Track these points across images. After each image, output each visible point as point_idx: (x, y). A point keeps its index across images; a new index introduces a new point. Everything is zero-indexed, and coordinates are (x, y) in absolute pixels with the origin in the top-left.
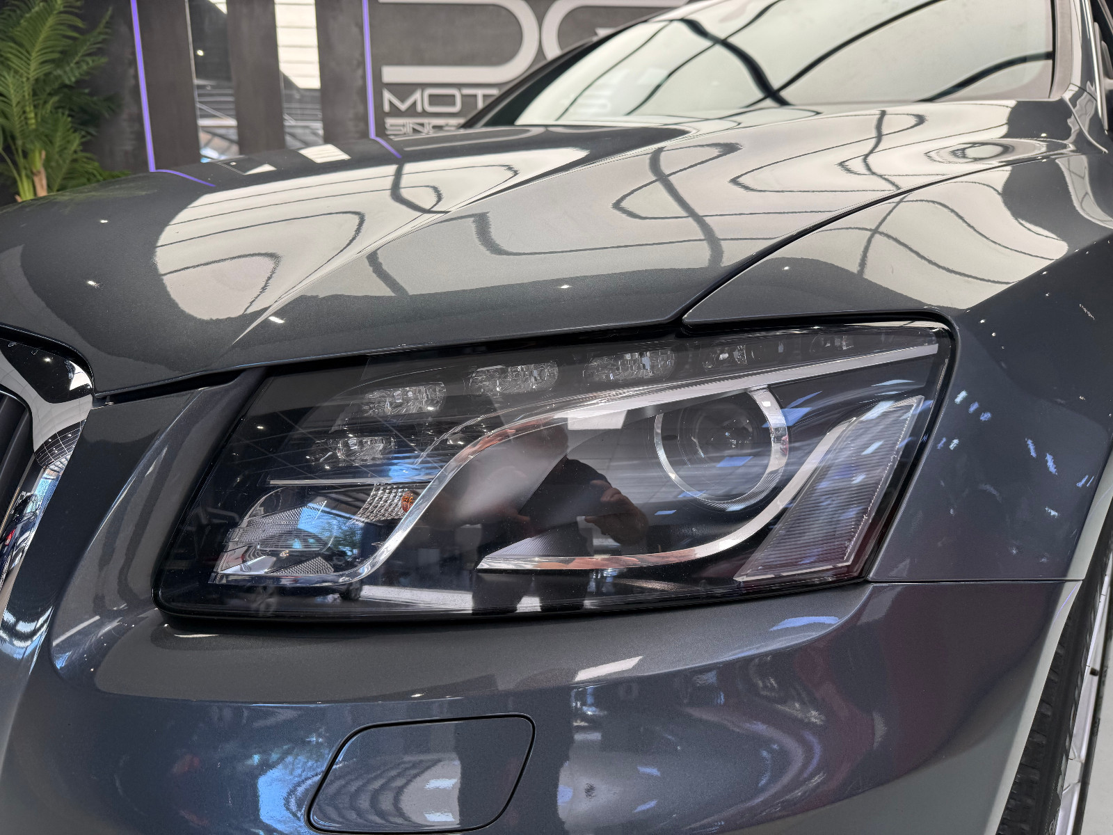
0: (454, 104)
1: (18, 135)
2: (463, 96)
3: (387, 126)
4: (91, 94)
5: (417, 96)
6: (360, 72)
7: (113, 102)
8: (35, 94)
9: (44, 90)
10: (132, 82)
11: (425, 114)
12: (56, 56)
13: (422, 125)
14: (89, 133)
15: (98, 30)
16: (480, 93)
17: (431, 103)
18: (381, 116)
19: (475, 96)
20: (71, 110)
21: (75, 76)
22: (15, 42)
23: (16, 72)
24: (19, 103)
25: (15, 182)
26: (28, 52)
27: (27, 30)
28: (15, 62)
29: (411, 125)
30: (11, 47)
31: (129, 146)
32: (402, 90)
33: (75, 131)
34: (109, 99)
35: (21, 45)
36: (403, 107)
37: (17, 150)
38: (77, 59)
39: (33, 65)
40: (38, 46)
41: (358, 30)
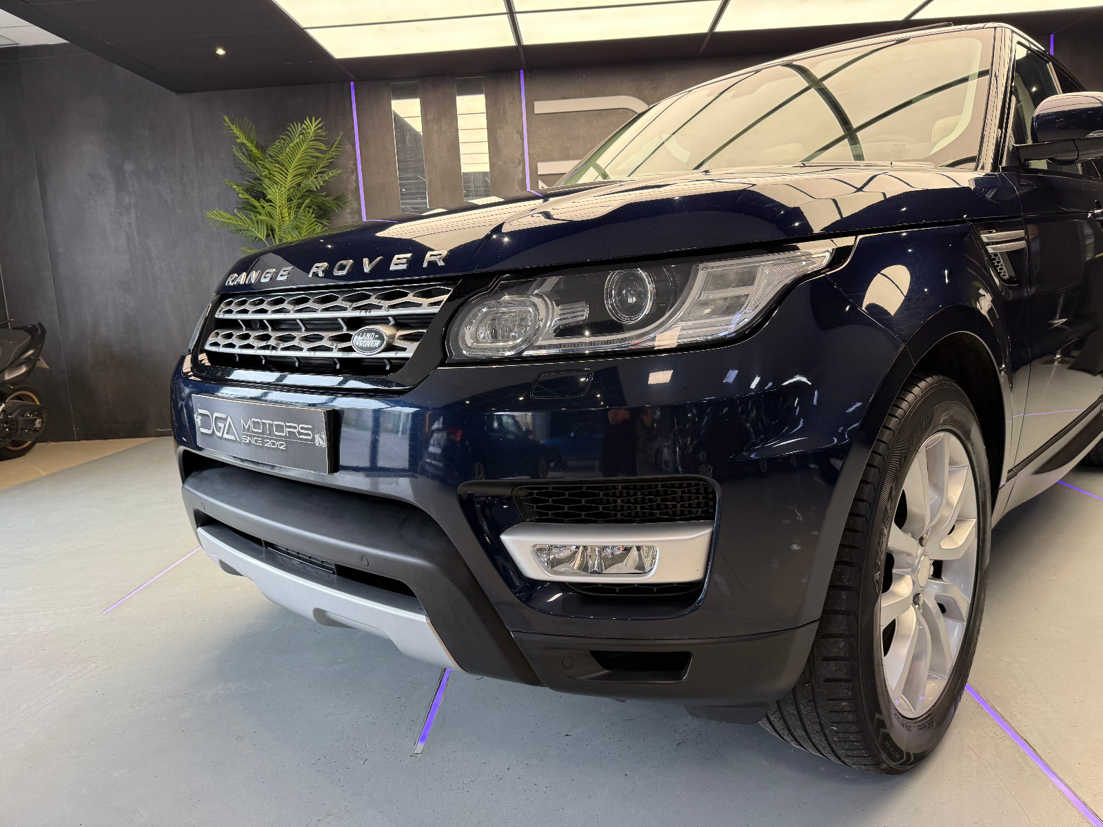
1: (277, 229)
4: (325, 196)
6: (520, 168)
7: (341, 200)
8: (289, 200)
9: (297, 196)
10: (355, 185)
12: (305, 170)
14: (325, 226)
15: (332, 150)
20: (314, 209)
21: (319, 183)
22: (279, 162)
23: (277, 184)
24: (280, 207)
26: (287, 170)
27: (287, 154)
28: (278, 177)
30: (276, 167)
32: (553, 178)
33: (316, 224)
34: (337, 199)
35: (282, 165)
37: (274, 237)
38: (317, 171)
39: (289, 178)
40: (294, 164)
41: (518, 136)
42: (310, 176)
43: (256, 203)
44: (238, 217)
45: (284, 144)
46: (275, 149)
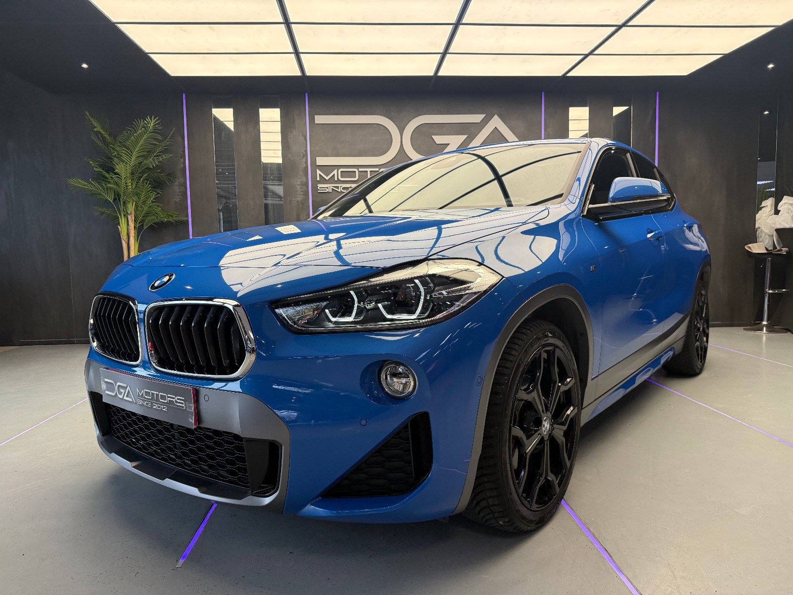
0: (355, 177)
1: (122, 194)
2: (359, 172)
3: (318, 188)
4: (160, 173)
5: (335, 172)
6: (304, 160)
7: (171, 176)
8: (132, 174)
9: (138, 171)
10: (182, 166)
11: (339, 181)
12: (146, 153)
13: (337, 187)
14: (158, 193)
15: (167, 140)
16: (369, 170)
17: (341, 177)
18: (315, 183)
19: (367, 171)
20: (150, 181)
21: (155, 163)
22: (125, 146)
23: (123, 161)
24: (125, 178)
25: (119, 218)
26: (131, 152)
27: (132, 141)
28: (124, 157)
29: (331, 187)
30: (123, 150)
31: (177, 199)
32: (327, 169)
33: (151, 192)
34: (169, 175)
35: (128, 149)
36: (327, 178)
37: (120, 201)
38: (155, 155)
39: (133, 159)
40: (137, 149)
41: (303, 138)
42: (149, 158)
43: (107, 175)
44: (93, 184)
45: (130, 134)
46: (122, 136)
